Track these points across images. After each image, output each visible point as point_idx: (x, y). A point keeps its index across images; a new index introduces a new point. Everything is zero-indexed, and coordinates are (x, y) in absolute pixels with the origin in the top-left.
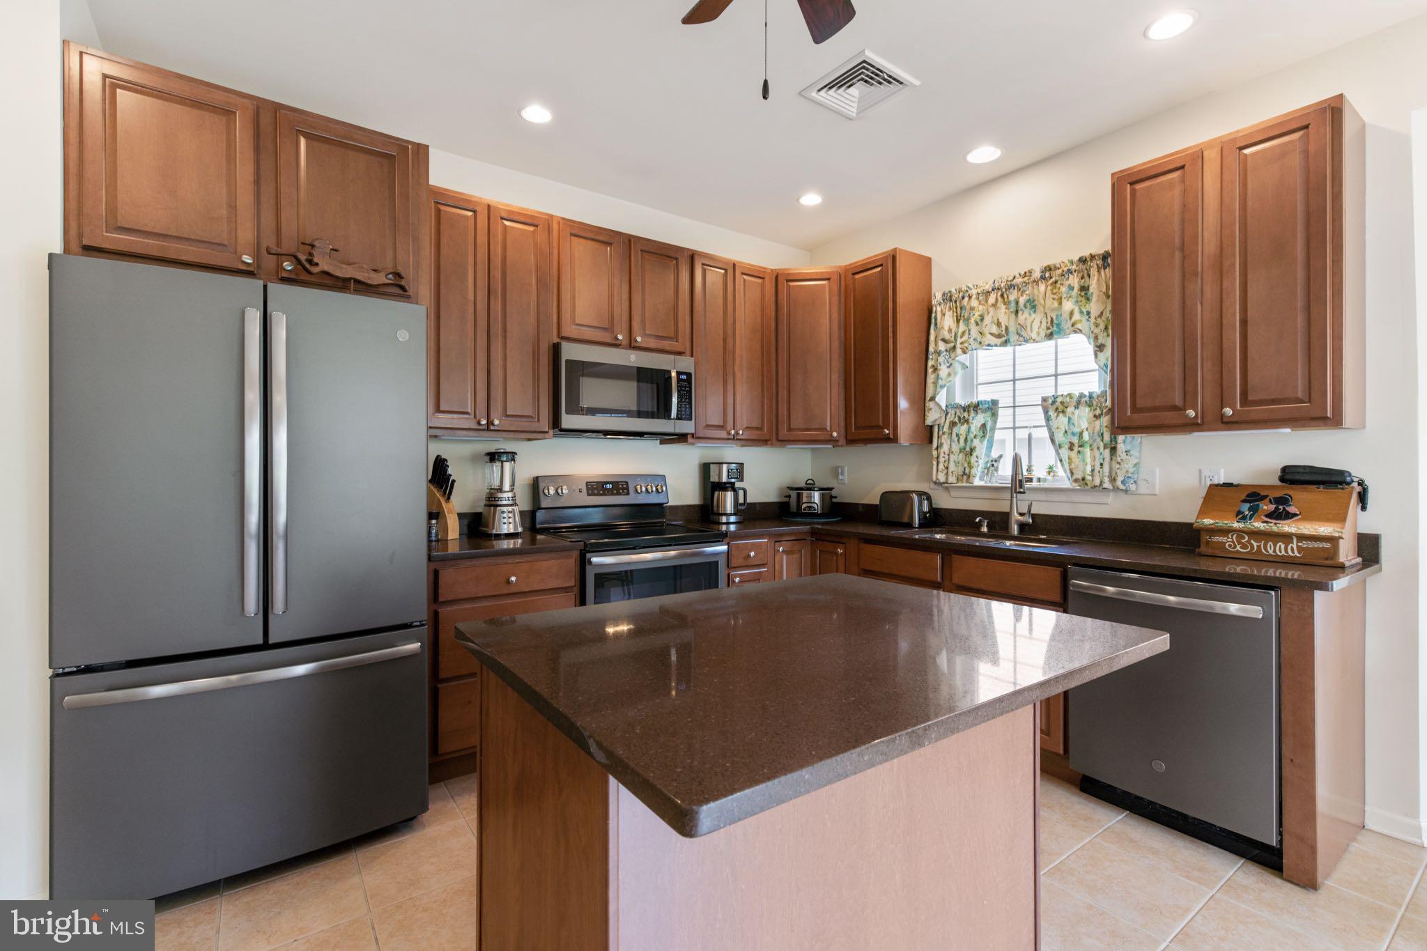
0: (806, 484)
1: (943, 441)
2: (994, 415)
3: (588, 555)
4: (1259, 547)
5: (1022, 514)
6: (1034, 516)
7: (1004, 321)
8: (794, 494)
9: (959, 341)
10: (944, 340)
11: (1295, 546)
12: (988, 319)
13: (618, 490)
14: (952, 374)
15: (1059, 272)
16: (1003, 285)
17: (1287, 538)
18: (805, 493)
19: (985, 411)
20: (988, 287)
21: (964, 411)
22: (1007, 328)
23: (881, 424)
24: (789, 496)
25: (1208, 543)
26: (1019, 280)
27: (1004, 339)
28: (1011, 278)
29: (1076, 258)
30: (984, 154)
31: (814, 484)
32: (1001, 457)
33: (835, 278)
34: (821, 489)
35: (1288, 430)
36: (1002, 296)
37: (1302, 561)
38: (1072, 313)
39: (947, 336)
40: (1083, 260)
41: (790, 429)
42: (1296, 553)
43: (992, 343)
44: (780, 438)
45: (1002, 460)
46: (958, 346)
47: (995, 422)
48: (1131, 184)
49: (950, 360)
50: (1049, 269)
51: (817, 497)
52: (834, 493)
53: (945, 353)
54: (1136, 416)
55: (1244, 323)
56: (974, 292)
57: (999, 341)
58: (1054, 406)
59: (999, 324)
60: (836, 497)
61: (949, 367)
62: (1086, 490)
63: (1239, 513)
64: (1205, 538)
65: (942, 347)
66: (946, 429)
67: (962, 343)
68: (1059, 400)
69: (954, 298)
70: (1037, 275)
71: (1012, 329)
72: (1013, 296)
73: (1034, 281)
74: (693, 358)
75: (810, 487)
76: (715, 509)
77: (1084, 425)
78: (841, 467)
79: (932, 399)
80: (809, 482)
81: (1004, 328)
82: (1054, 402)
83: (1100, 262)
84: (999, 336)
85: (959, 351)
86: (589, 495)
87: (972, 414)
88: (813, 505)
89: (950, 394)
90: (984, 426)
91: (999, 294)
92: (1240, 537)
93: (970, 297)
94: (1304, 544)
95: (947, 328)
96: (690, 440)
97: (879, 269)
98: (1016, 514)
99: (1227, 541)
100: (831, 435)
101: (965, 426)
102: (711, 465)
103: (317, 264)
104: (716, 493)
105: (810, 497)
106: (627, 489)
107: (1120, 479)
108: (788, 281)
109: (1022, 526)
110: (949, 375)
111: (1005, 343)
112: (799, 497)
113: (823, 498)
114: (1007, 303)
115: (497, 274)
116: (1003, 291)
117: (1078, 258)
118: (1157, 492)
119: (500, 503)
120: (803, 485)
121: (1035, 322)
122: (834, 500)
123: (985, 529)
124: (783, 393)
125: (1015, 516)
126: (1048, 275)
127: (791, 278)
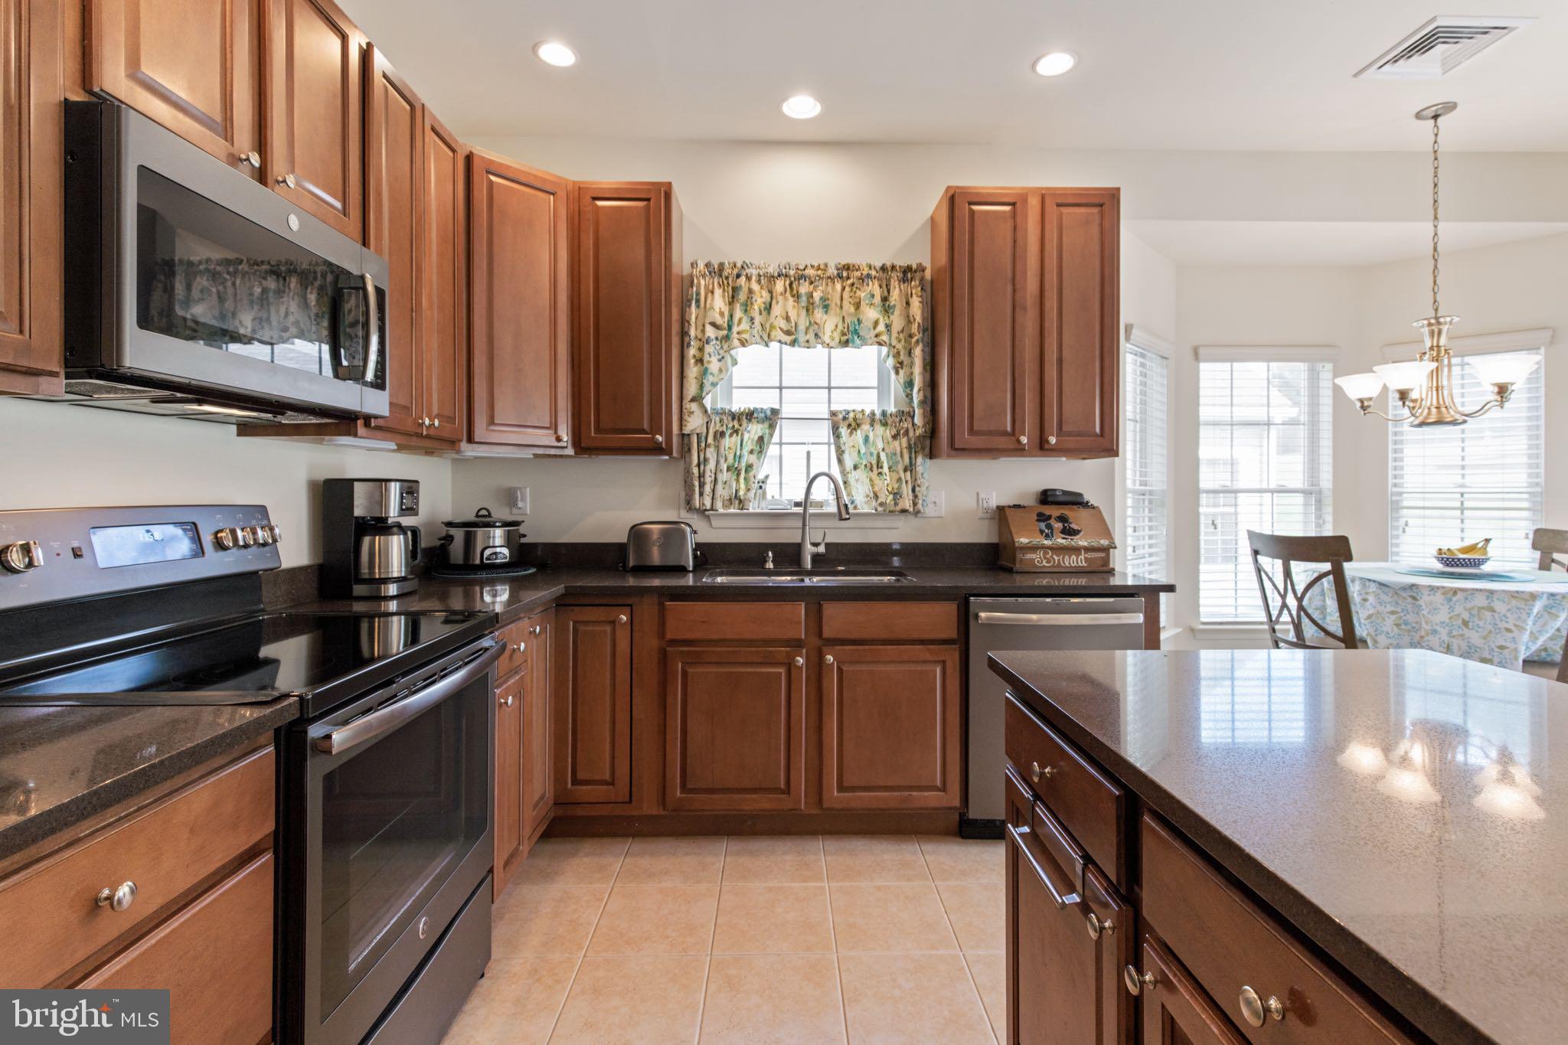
0: (477, 516)
1: (708, 455)
2: (772, 427)
4: (1059, 560)
5: (816, 545)
6: (827, 545)
7: (793, 315)
8: (458, 534)
9: (735, 329)
10: (713, 324)
11: (1083, 558)
12: (777, 310)
14: (724, 371)
15: (858, 274)
16: (792, 272)
17: (1077, 550)
18: (480, 532)
19: (760, 421)
20: (772, 270)
21: (733, 419)
22: (796, 324)
23: (646, 426)
24: (449, 538)
25: (1021, 560)
26: (810, 272)
27: (793, 337)
28: (802, 267)
29: (878, 265)
31: (489, 515)
32: (767, 477)
33: (562, 194)
34: (505, 524)
36: (791, 284)
37: (1088, 569)
38: (876, 323)
39: (719, 321)
40: (883, 268)
41: (491, 423)
42: (1084, 564)
43: (783, 341)
44: (475, 437)
45: (768, 481)
46: (735, 335)
47: (771, 435)
48: (967, 204)
49: (721, 352)
50: (847, 267)
51: (498, 535)
52: (522, 529)
53: (714, 342)
54: (973, 438)
56: (754, 272)
57: (788, 339)
58: (842, 423)
59: (788, 319)
60: (524, 536)
61: (720, 360)
63: (1042, 532)
64: (1019, 556)
65: (710, 332)
66: (710, 440)
67: (738, 333)
68: (852, 415)
69: (725, 273)
70: (832, 271)
71: (802, 327)
72: (804, 288)
73: (829, 277)
75: (484, 521)
76: (365, 570)
77: (880, 445)
78: (520, 488)
79: (698, 399)
80: (483, 512)
81: (793, 324)
82: (845, 419)
83: (901, 275)
84: (788, 333)
85: (736, 342)
87: (744, 422)
88: (500, 550)
89: (714, 401)
90: (761, 439)
91: (788, 282)
92: (1046, 553)
93: (749, 278)
94: (1090, 555)
95: (718, 310)
97: (645, 204)
98: (809, 546)
99: (1036, 557)
100: (559, 440)
101: (736, 439)
102: (356, 483)
104: (367, 540)
105: (487, 537)
108: (489, 173)
109: (816, 558)
110: (721, 370)
111: (793, 343)
112: (469, 540)
113: (509, 542)
114: (797, 297)
116: (795, 278)
117: (881, 265)
118: (943, 514)
120: (470, 516)
121: (830, 324)
122: (523, 540)
123: (770, 565)
125: (809, 550)
126: (845, 274)
127: (493, 169)
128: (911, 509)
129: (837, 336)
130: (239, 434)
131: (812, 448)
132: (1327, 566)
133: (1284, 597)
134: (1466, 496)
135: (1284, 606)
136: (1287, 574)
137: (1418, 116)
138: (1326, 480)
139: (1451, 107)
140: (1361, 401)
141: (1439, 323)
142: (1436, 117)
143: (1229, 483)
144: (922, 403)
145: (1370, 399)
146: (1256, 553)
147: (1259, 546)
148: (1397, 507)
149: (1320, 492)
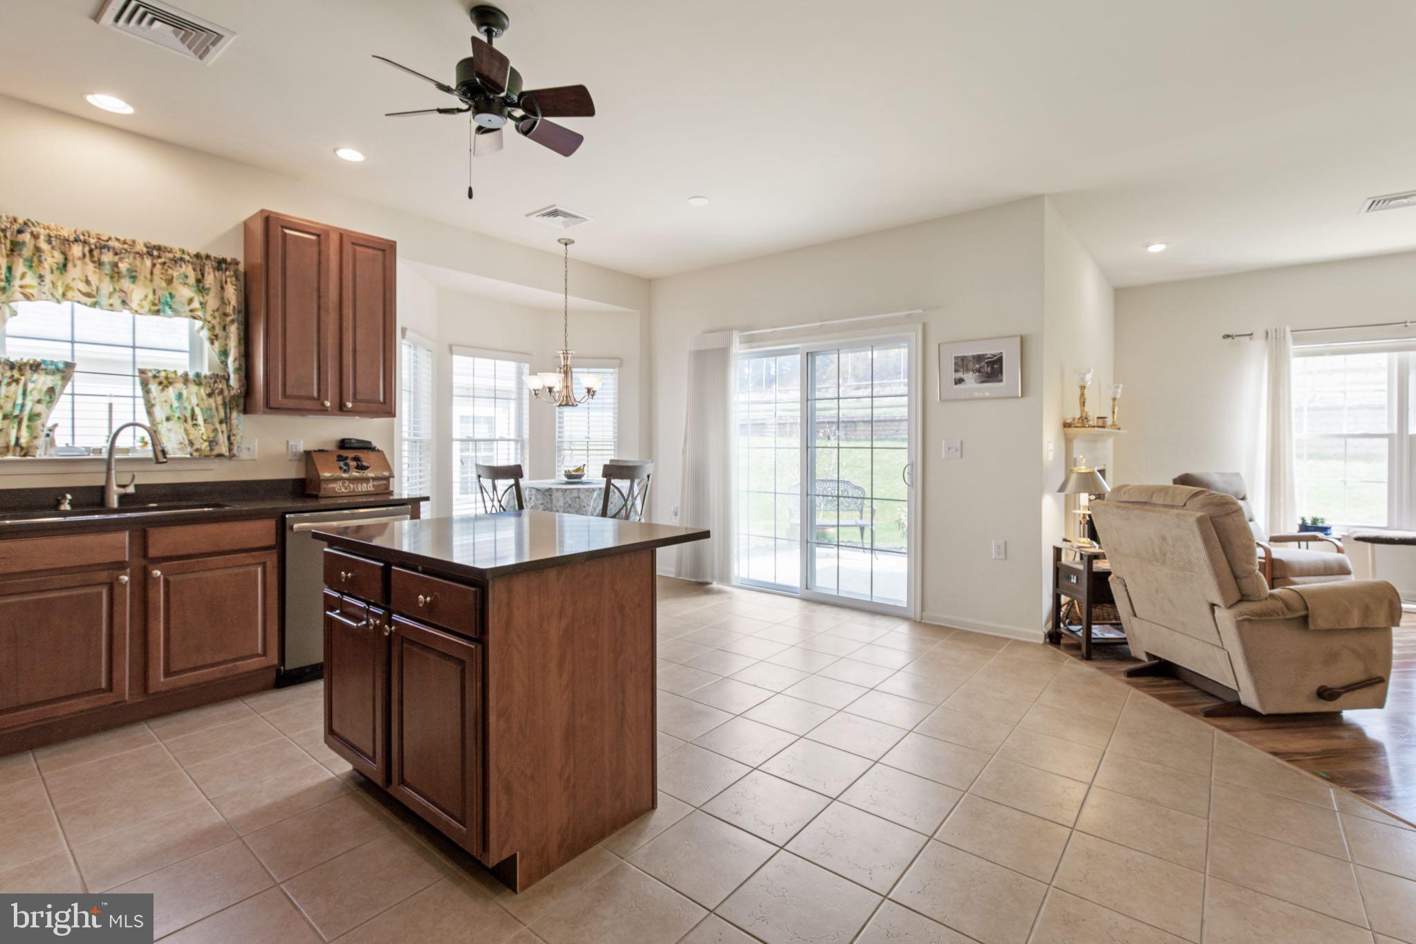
2: (67, 379)
4: (354, 488)
5: (123, 486)
6: (137, 486)
7: (94, 279)
9: (17, 283)
11: (371, 484)
12: (73, 272)
15: (171, 255)
17: (367, 480)
19: (53, 373)
20: (66, 234)
22: (98, 289)
25: (325, 488)
26: (112, 243)
27: (94, 300)
28: (106, 238)
29: (193, 252)
30: (109, 103)
36: (91, 251)
37: (375, 492)
38: (190, 301)
40: (198, 256)
42: (372, 489)
46: (17, 289)
47: (63, 386)
48: (281, 227)
50: (159, 248)
54: (286, 401)
56: (41, 231)
57: (89, 301)
58: (159, 380)
59: (88, 282)
63: (341, 468)
67: (21, 287)
68: (163, 374)
70: (141, 248)
71: (105, 292)
72: (107, 257)
73: (138, 253)
77: (194, 401)
81: (94, 288)
82: (155, 377)
83: (215, 265)
84: (88, 295)
85: (18, 295)
90: (50, 390)
91: (87, 249)
92: (344, 483)
93: (35, 236)
94: (376, 483)
98: (115, 488)
99: (338, 487)
109: (123, 498)
111: (94, 305)
114: (100, 264)
117: (195, 253)
118: (257, 458)
121: (138, 293)
123: (67, 507)
126: (155, 253)
128: (227, 454)
129: (147, 305)
131: (113, 400)
132: (512, 481)
133: (493, 501)
135: (493, 506)
136: (495, 488)
137: (559, 241)
138: (526, 434)
139: (573, 242)
140: (535, 390)
141: (567, 353)
142: (566, 244)
143: (471, 435)
144: (237, 370)
145: (538, 390)
146: (479, 476)
147: (480, 473)
148: (561, 449)
149: (523, 441)
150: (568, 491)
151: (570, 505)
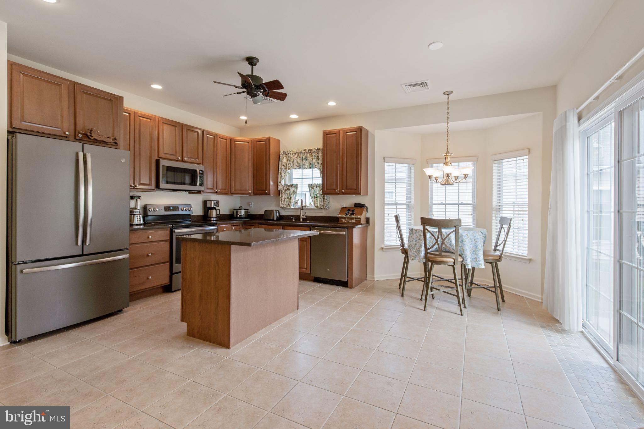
1: (283, 195)
2: (297, 188)
3: (174, 230)
4: (348, 221)
5: (303, 216)
6: (306, 216)
8: (235, 211)
9: (288, 166)
10: (283, 165)
12: (295, 161)
13: (175, 209)
15: (312, 151)
16: (299, 152)
17: (353, 218)
18: (239, 211)
19: (294, 187)
20: (295, 152)
21: (289, 186)
22: (300, 164)
23: (265, 189)
24: (233, 212)
25: (340, 221)
26: (303, 152)
27: (299, 167)
28: (301, 151)
30: (294, 116)
31: (242, 208)
32: (298, 200)
33: (250, 142)
34: (244, 210)
35: (355, 195)
36: (299, 155)
37: (356, 223)
38: (315, 163)
39: (284, 164)
40: (318, 149)
41: (235, 190)
43: (296, 168)
44: (232, 192)
46: (287, 167)
47: (297, 190)
48: (327, 134)
49: (285, 172)
50: (310, 150)
51: (243, 212)
52: (249, 211)
53: (283, 169)
54: (327, 191)
55: (346, 171)
56: (291, 152)
57: (298, 168)
58: (311, 187)
59: (298, 163)
60: (249, 212)
61: (285, 173)
62: (318, 209)
63: (346, 213)
64: (340, 219)
65: (283, 167)
66: (284, 191)
67: (288, 167)
68: (312, 185)
69: (286, 154)
70: (307, 151)
71: (301, 165)
72: (301, 155)
74: (204, 166)
75: (241, 209)
76: (209, 216)
77: (318, 192)
78: (251, 202)
79: (280, 182)
80: (240, 207)
81: (299, 164)
82: (311, 186)
83: (321, 151)
84: (298, 166)
85: (287, 169)
86: (165, 211)
87: (291, 187)
88: (242, 215)
89: (285, 182)
90: (294, 191)
92: (346, 219)
93: (290, 154)
94: (356, 220)
95: (284, 162)
96: (202, 193)
97: (264, 142)
99: (343, 220)
100: (249, 192)
101: (289, 191)
102: (208, 201)
103: (92, 136)
104: (209, 211)
105: (241, 212)
106: (179, 209)
107: (325, 206)
108: (235, 141)
109: (303, 219)
110: (285, 176)
111: (299, 168)
112: (237, 212)
113: (245, 212)
114: (300, 157)
115: (137, 135)
116: (299, 153)
117: (316, 148)
118: (333, 209)
119: (135, 213)
120: (238, 208)
121: (307, 163)
122: (249, 213)
123: (294, 220)
124: (233, 178)
125: (301, 216)
126: (310, 151)
127: (236, 140)
129: (309, 167)
130: (189, 193)
134: (515, 206)
137: (444, 93)
139: (452, 92)
142: (448, 95)
150: (418, 231)
151: (419, 239)
